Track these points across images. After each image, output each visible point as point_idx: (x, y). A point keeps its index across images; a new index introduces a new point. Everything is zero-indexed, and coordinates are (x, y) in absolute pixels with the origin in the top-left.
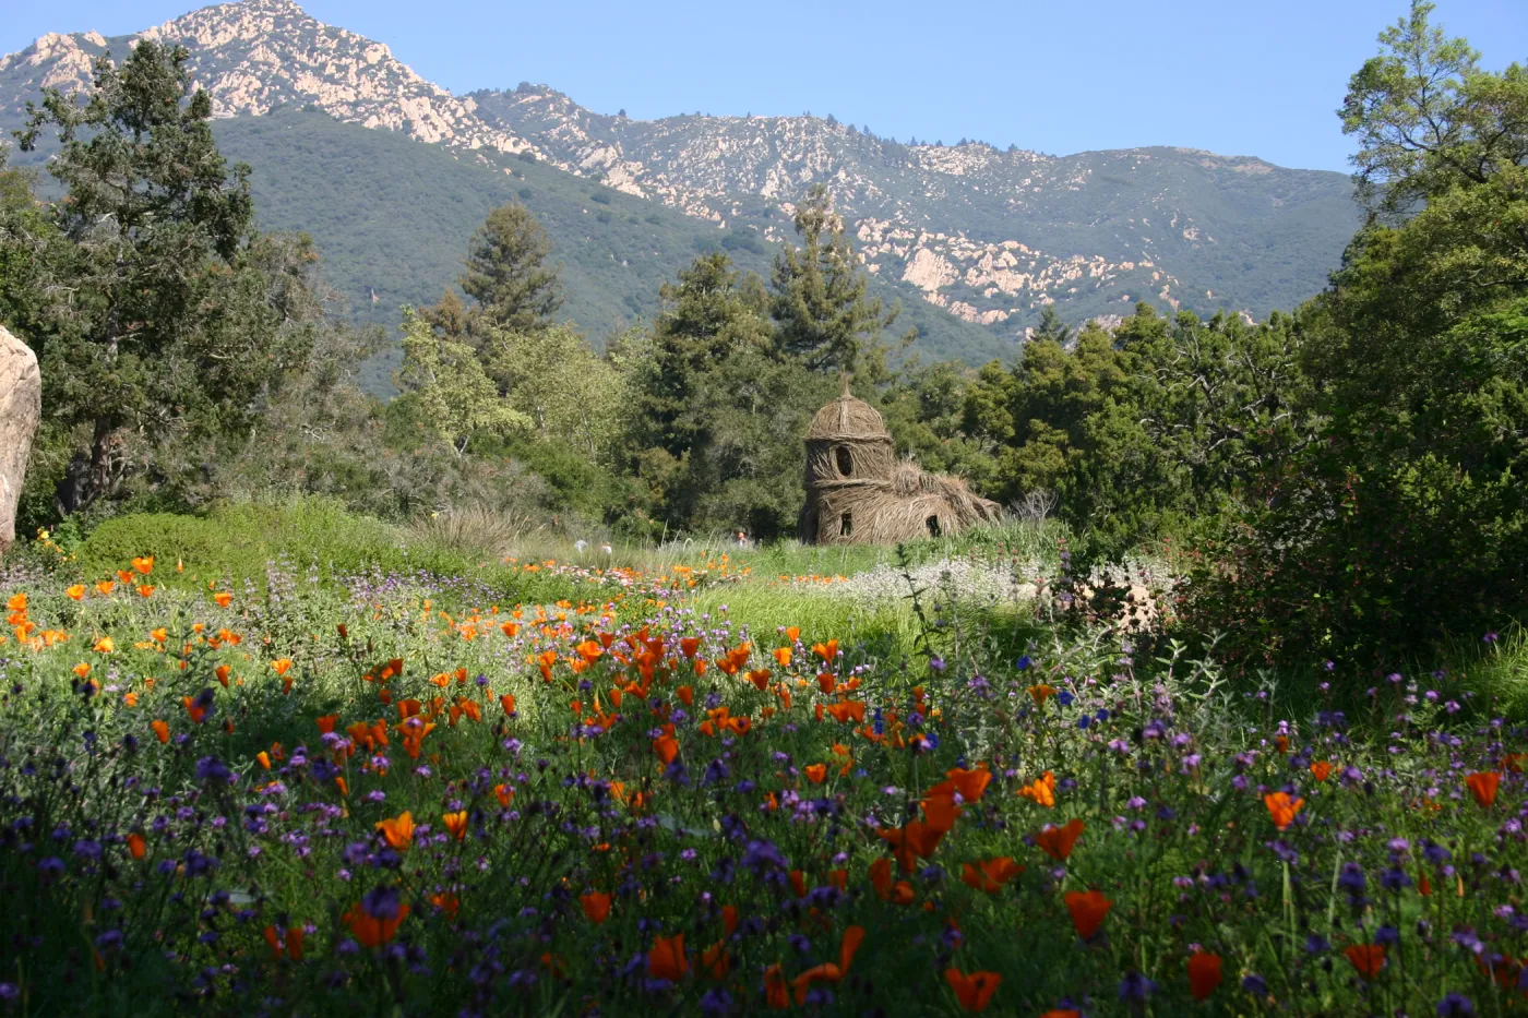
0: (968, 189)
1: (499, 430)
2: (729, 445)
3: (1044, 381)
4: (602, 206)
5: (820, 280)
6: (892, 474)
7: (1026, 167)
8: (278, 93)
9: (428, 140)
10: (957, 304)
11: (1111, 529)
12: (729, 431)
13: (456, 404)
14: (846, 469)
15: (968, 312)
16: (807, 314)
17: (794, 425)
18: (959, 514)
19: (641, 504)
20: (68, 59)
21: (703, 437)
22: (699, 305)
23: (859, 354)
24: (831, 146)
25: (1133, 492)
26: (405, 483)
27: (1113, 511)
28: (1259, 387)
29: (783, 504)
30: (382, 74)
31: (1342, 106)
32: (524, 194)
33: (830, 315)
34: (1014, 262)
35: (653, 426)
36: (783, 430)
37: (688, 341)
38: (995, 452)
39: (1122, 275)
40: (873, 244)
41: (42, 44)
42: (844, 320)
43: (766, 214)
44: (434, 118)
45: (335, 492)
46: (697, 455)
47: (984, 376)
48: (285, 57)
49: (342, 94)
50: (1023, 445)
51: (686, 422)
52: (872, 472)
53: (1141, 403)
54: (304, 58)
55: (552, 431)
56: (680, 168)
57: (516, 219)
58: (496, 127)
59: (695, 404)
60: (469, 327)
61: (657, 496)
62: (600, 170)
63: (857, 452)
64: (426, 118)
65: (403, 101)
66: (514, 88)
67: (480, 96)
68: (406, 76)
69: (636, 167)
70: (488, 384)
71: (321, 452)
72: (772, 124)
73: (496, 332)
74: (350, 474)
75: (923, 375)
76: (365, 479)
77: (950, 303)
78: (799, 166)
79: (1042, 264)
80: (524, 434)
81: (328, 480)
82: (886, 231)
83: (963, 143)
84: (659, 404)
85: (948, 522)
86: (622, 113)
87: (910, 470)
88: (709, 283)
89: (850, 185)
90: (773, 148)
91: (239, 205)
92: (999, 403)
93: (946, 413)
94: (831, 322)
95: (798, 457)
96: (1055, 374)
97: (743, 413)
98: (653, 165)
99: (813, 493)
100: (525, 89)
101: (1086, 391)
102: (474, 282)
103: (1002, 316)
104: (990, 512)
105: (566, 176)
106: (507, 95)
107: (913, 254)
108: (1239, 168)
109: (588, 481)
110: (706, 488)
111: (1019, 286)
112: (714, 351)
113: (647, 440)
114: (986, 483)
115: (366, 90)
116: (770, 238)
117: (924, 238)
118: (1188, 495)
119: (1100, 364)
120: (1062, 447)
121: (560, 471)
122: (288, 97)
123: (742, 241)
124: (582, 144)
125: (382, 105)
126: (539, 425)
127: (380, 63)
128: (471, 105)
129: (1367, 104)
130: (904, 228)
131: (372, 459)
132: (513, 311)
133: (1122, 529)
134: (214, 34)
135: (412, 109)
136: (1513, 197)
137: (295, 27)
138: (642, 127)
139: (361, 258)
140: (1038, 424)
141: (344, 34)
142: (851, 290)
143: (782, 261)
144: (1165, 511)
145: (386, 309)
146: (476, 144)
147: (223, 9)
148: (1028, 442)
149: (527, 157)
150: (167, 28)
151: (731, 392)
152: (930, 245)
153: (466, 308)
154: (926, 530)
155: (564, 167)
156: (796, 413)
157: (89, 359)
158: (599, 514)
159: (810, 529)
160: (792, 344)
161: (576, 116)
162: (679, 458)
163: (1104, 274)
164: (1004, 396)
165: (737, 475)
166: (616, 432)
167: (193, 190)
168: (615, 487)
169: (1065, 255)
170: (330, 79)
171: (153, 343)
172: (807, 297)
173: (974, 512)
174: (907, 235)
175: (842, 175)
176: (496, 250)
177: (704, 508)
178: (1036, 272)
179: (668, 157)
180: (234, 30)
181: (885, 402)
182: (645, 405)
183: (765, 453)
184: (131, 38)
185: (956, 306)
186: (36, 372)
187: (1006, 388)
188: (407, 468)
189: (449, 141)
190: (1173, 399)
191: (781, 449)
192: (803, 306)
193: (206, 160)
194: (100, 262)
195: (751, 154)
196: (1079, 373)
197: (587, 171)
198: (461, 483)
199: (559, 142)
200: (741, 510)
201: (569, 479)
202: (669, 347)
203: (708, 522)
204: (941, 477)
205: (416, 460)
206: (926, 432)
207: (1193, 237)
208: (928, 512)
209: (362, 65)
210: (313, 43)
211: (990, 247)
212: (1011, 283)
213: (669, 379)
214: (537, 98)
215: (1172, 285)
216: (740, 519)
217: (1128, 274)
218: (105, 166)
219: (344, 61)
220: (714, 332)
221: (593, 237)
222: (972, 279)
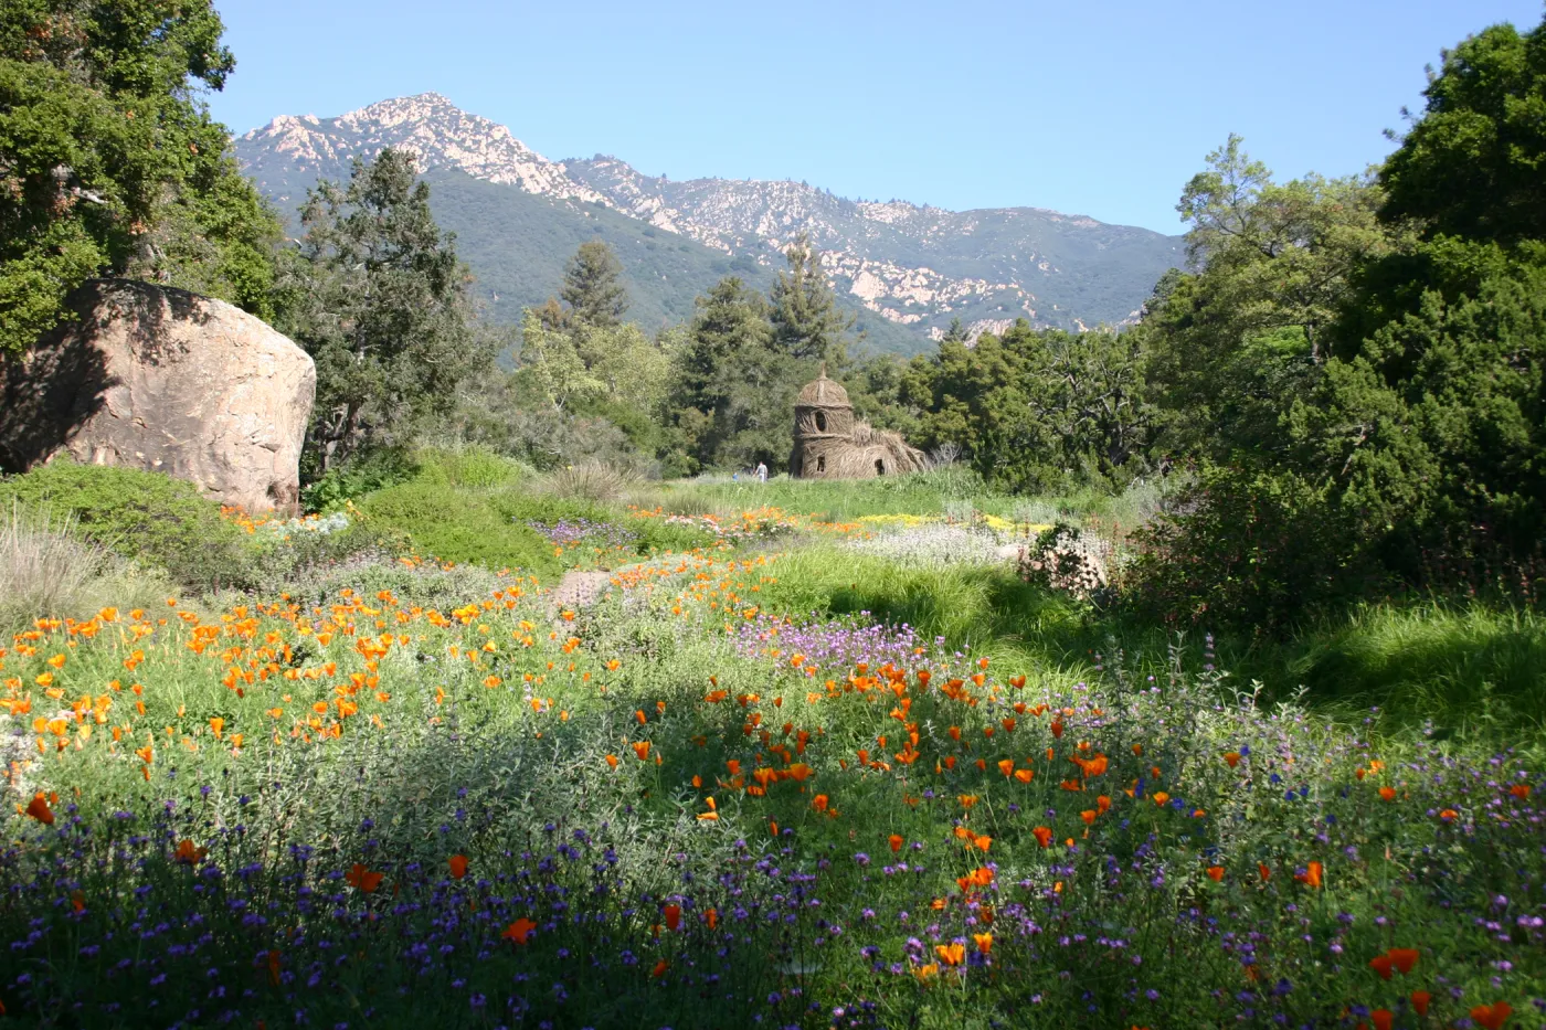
0: (895, 233)
1: (585, 392)
2: (741, 408)
3: (954, 369)
4: (650, 239)
5: (803, 296)
6: (852, 431)
7: (934, 219)
8: (432, 158)
9: (533, 192)
10: (886, 310)
11: (1008, 477)
12: (741, 398)
13: (557, 374)
14: (822, 427)
15: (894, 316)
16: (794, 320)
17: (785, 395)
18: (897, 459)
19: (681, 445)
20: (294, 133)
21: (723, 402)
22: (721, 311)
23: (829, 347)
24: (803, 201)
25: (1023, 452)
26: (531, 433)
27: (1009, 464)
28: (1108, 384)
29: (777, 448)
30: (503, 146)
31: (1179, 203)
32: (598, 230)
33: (809, 320)
34: (925, 282)
35: (689, 392)
36: (778, 398)
37: (712, 336)
38: (920, 416)
39: (997, 293)
40: (830, 268)
41: (277, 122)
42: (819, 324)
43: (760, 246)
44: (538, 177)
45: (483, 438)
46: (719, 413)
47: (914, 366)
48: (438, 134)
49: (476, 160)
50: (938, 412)
51: (713, 391)
52: (840, 429)
53: (1028, 392)
54: (451, 135)
55: (621, 394)
56: (702, 214)
57: (598, 250)
58: (580, 184)
59: (719, 379)
60: (565, 323)
61: (693, 440)
62: (648, 214)
63: (829, 417)
64: (532, 176)
65: (517, 165)
66: (592, 158)
67: (568, 162)
68: (519, 148)
69: (673, 212)
70: (579, 362)
71: (475, 412)
72: (764, 185)
73: (585, 327)
74: (494, 427)
75: (871, 362)
76: (504, 430)
77: (882, 309)
78: (783, 214)
79: (944, 284)
80: (603, 397)
81: (479, 431)
82: (840, 260)
83: (893, 201)
84: (694, 378)
85: (889, 464)
86: (664, 176)
87: (864, 427)
88: (728, 297)
89: (816, 228)
90: (765, 202)
91: (446, 260)
92: (923, 383)
93: (886, 387)
94: (810, 325)
95: (787, 417)
96: (961, 365)
97: (751, 385)
98: (684, 211)
99: (799, 443)
100: (598, 158)
101: (981, 376)
102: (569, 292)
103: (917, 318)
104: (917, 457)
105: (626, 217)
106: (587, 162)
107: (858, 275)
108: (1076, 223)
109: (646, 430)
110: (725, 436)
111: (929, 298)
112: (731, 342)
113: (685, 402)
114: (913, 437)
115: (493, 157)
116: (762, 263)
117: (865, 265)
118: (1061, 456)
119: (991, 358)
120: (965, 414)
121: (628, 424)
122: (440, 160)
123: (743, 264)
124: (636, 196)
125: (502, 167)
126: (612, 390)
127: (502, 139)
128: (563, 169)
129: (1195, 202)
130: (853, 258)
131: (508, 417)
132: (594, 312)
133: (1016, 477)
134: (391, 117)
135: (524, 170)
136: (1295, 269)
137: (446, 114)
138: (677, 185)
139: (488, 271)
140: (949, 398)
141: (478, 119)
142: (823, 304)
143: (778, 283)
144: (1046, 466)
145: (503, 305)
146: (565, 195)
147: (398, 101)
148: (942, 410)
149: (600, 205)
150: (360, 113)
151: (743, 371)
152: (869, 270)
153: (563, 308)
154: (875, 470)
155: (624, 211)
156: (787, 387)
157: (348, 363)
158: (653, 451)
159: (796, 466)
160: (784, 339)
161: (632, 177)
162: (707, 415)
163: (986, 291)
164: (927, 379)
165: (746, 428)
166: (664, 395)
167: (417, 250)
168: (664, 434)
169: (959, 279)
170: (469, 150)
171: (388, 352)
172: (794, 308)
173: (906, 457)
174: (854, 262)
175: (810, 221)
176: (584, 271)
177: (723, 449)
178: (940, 289)
179: (694, 206)
180: (404, 116)
181: (845, 380)
182: (683, 378)
183: (765, 413)
184: (336, 119)
185: (886, 312)
186: (314, 372)
187: (928, 373)
188: (532, 423)
189: (548, 192)
190: (1052, 391)
191: (776, 411)
192: (792, 314)
193: (426, 229)
194: (353, 296)
195: (750, 204)
196: (977, 364)
197: (639, 215)
198: (568, 434)
199: (620, 195)
200: (748, 451)
201: (634, 429)
202: (701, 339)
203: (726, 458)
204: (885, 433)
205: (538, 418)
206: (872, 400)
207: (1045, 268)
208: (876, 457)
209: (490, 140)
210: (457, 125)
211: (910, 272)
212: (923, 296)
213: (701, 361)
214: (606, 164)
215: (1030, 301)
216: (748, 458)
217: (1002, 292)
218: (358, 233)
219: (478, 137)
220: (731, 330)
221: (643, 259)
222: (897, 293)
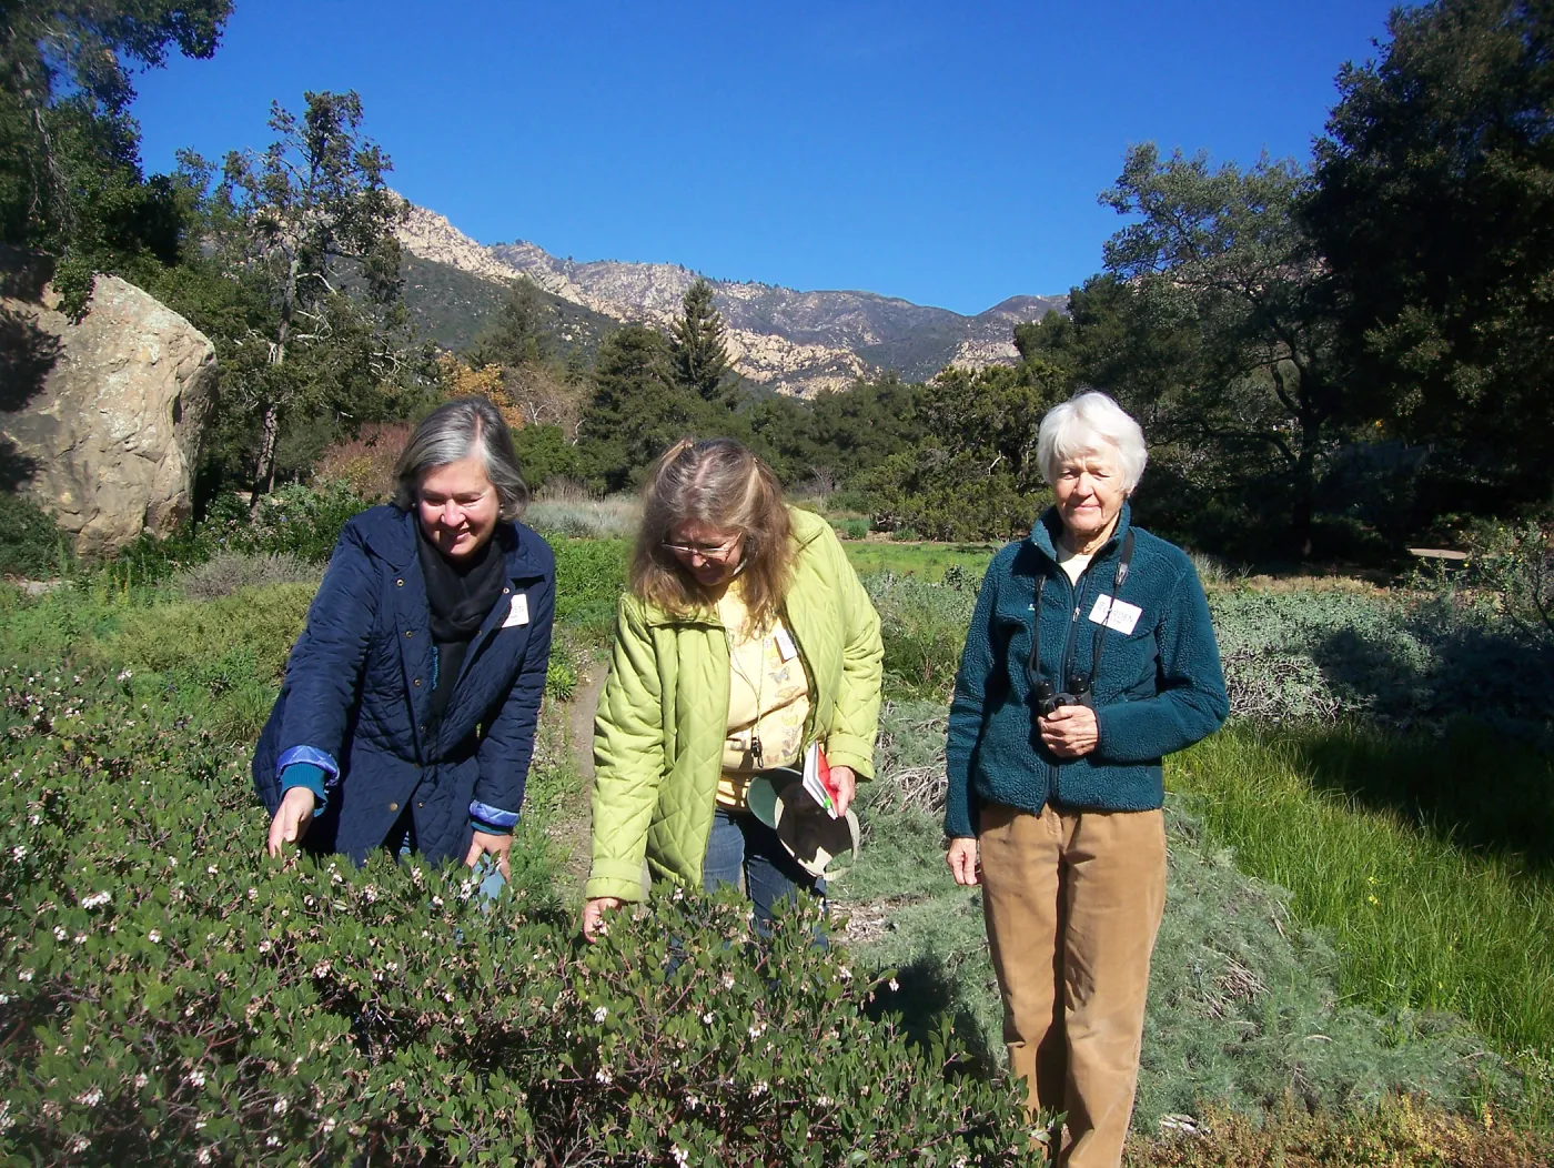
0: (752, 308)
4: (559, 308)
7: (783, 297)
9: (466, 269)
10: (746, 367)
15: (751, 372)
24: (681, 281)
30: (443, 233)
34: (776, 346)
39: (832, 356)
43: (646, 315)
44: (471, 258)
49: (421, 243)
56: (599, 289)
58: (503, 263)
62: (558, 288)
64: (465, 257)
65: (453, 247)
66: (513, 244)
67: (495, 247)
68: (455, 234)
69: (578, 288)
77: (742, 367)
78: (662, 291)
79: (791, 348)
83: (751, 281)
86: (570, 259)
98: (586, 286)
100: (519, 244)
103: (769, 375)
111: (779, 359)
115: (434, 241)
124: (548, 274)
125: (442, 249)
127: (442, 226)
128: (490, 251)
135: (459, 252)
138: (580, 266)
141: (423, 211)
146: (492, 272)
155: (539, 285)
161: (545, 259)
163: (824, 354)
169: (803, 344)
170: (415, 234)
178: (788, 352)
179: (594, 283)
185: (745, 370)
189: (478, 270)
195: (637, 283)
197: (550, 288)
199: (535, 273)
207: (869, 338)
209: (432, 227)
211: (764, 338)
212: (775, 358)
214: (525, 249)
215: (859, 363)
217: (836, 356)
219: (422, 225)
222: (754, 354)
